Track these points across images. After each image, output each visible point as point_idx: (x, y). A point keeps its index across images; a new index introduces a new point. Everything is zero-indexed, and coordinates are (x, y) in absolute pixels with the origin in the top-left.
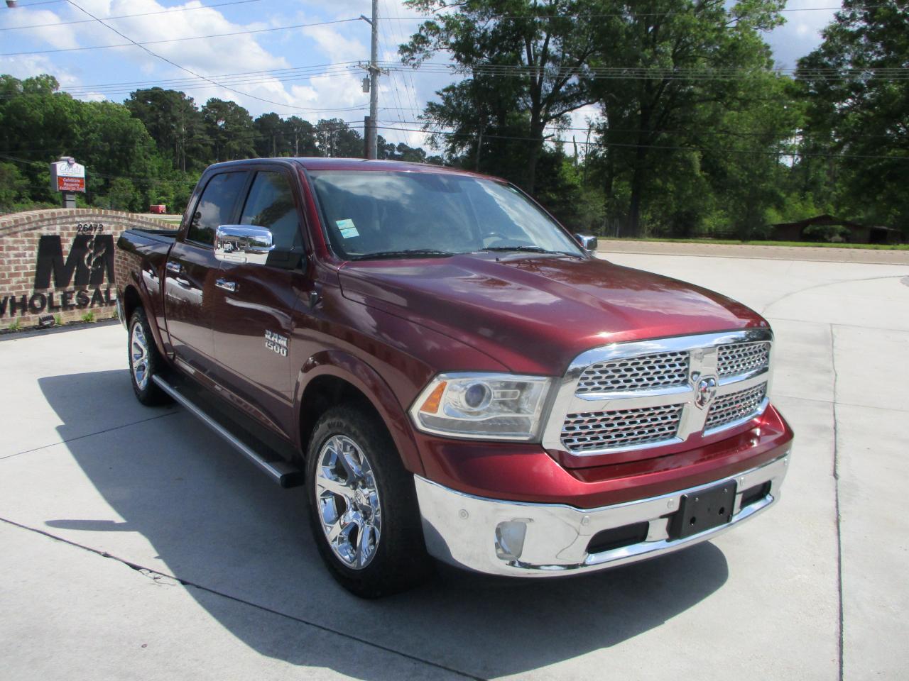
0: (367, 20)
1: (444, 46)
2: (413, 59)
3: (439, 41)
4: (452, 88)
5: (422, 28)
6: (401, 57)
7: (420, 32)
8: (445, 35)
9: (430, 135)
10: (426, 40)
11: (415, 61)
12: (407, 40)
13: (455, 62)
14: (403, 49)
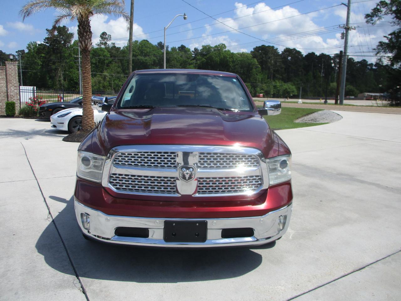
0: (345, 5)
1: (389, 12)
2: (372, 20)
3: (387, 10)
4: (393, 33)
5: (378, 5)
6: (366, 20)
7: (377, 7)
8: (390, 6)
9: (379, 57)
10: (380, 10)
11: (373, 22)
12: (370, 12)
13: (395, 20)
14: (367, 16)
